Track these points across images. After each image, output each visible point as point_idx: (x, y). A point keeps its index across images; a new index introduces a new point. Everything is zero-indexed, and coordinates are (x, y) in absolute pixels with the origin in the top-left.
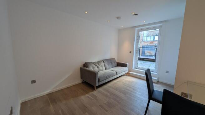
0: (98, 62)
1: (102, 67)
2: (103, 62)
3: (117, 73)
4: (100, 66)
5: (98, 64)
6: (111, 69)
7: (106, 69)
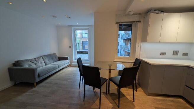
0: (35, 59)
1: (41, 63)
2: (42, 58)
3: (59, 66)
4: (38, 62)
5: (36, 60)
6: (52, 64)
7: (46, 64)
